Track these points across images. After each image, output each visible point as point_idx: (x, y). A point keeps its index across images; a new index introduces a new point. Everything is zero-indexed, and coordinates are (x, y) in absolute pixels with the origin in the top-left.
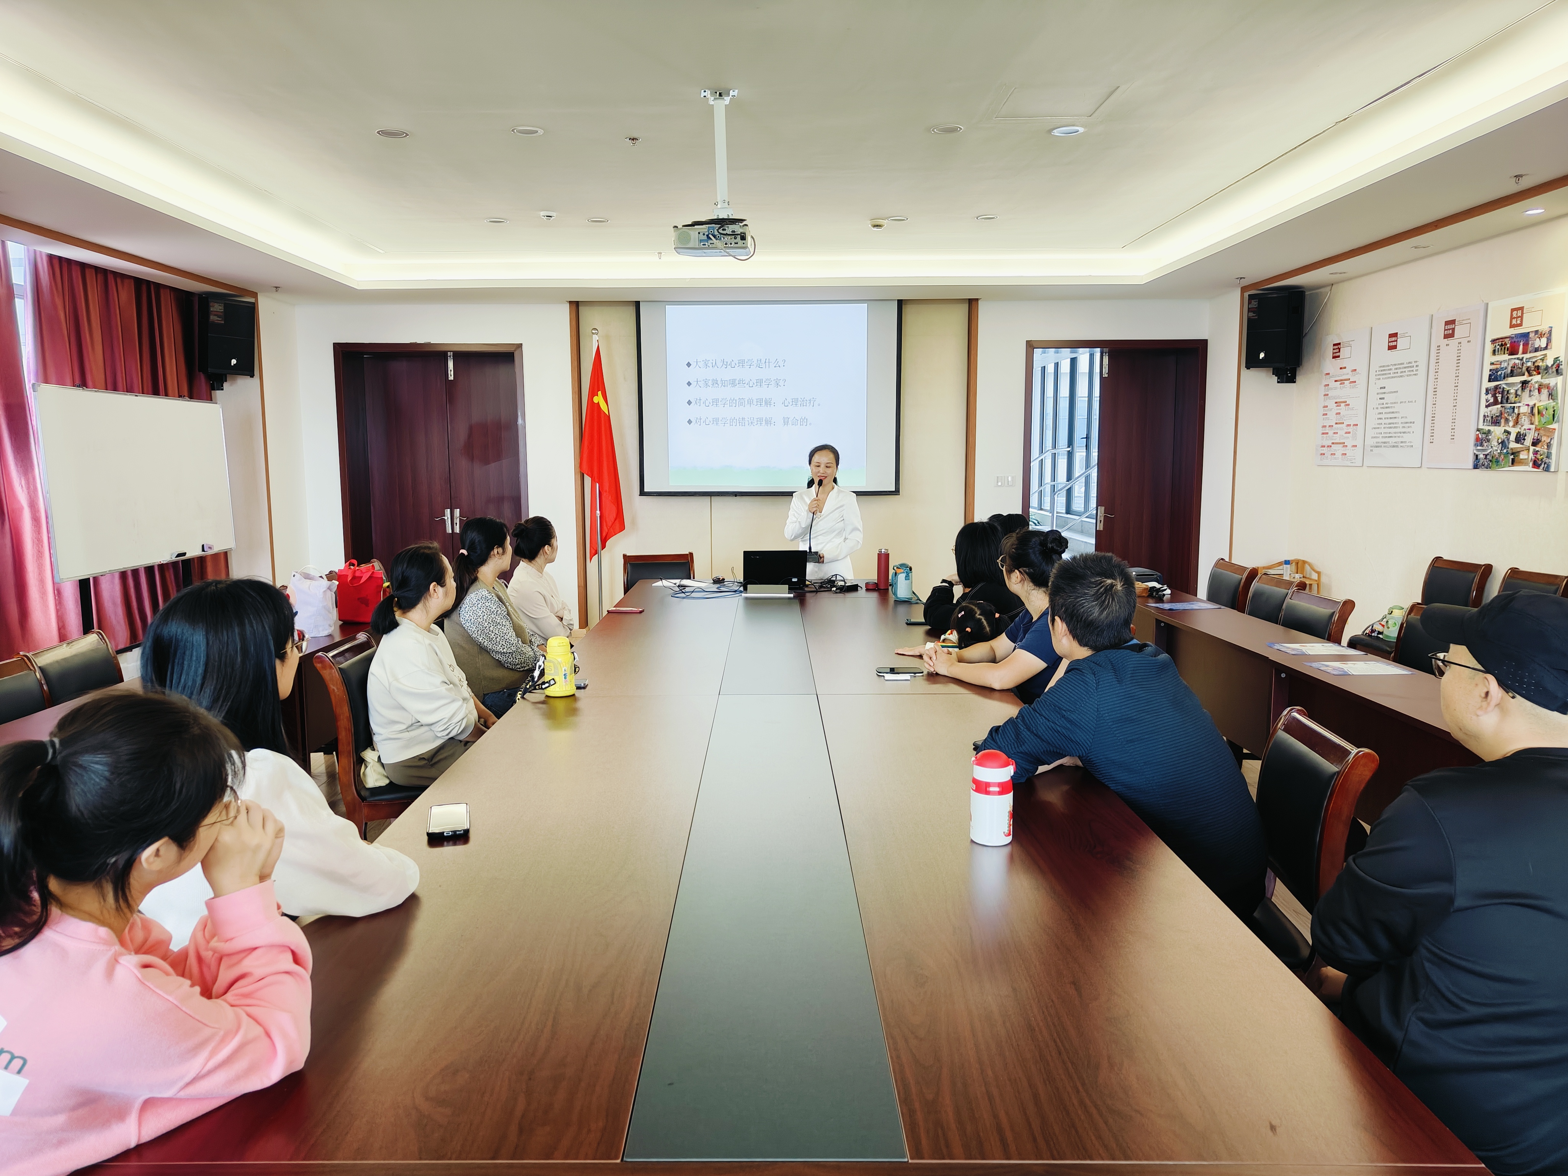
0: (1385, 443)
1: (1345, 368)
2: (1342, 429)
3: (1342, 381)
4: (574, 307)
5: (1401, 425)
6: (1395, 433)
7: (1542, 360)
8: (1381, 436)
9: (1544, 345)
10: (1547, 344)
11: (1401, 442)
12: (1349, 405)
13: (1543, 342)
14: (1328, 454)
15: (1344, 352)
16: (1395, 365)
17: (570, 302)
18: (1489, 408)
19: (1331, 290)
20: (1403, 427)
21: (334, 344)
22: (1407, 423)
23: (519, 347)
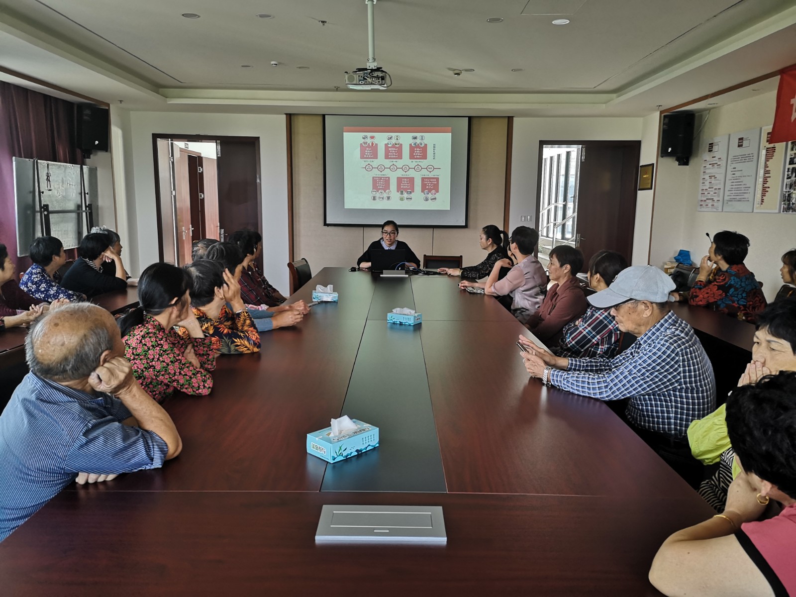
0: (734, 199)
1: (715, 157)
2: (712, 191)
3: (713, 164)
4: (288, 116)
5: (743, 189)
6: (740, 193)
8: (733, 195)
11: (743, 198)
12: (716, 178)
14: (704, 205)
15: (715, 148)
16: (741, 155)
17: (286, 114)
18: (789, 179)
19: (709, 113)
20: (745, 190)
21: (153, 134)
22: (746, 188)
23: (258, 138)
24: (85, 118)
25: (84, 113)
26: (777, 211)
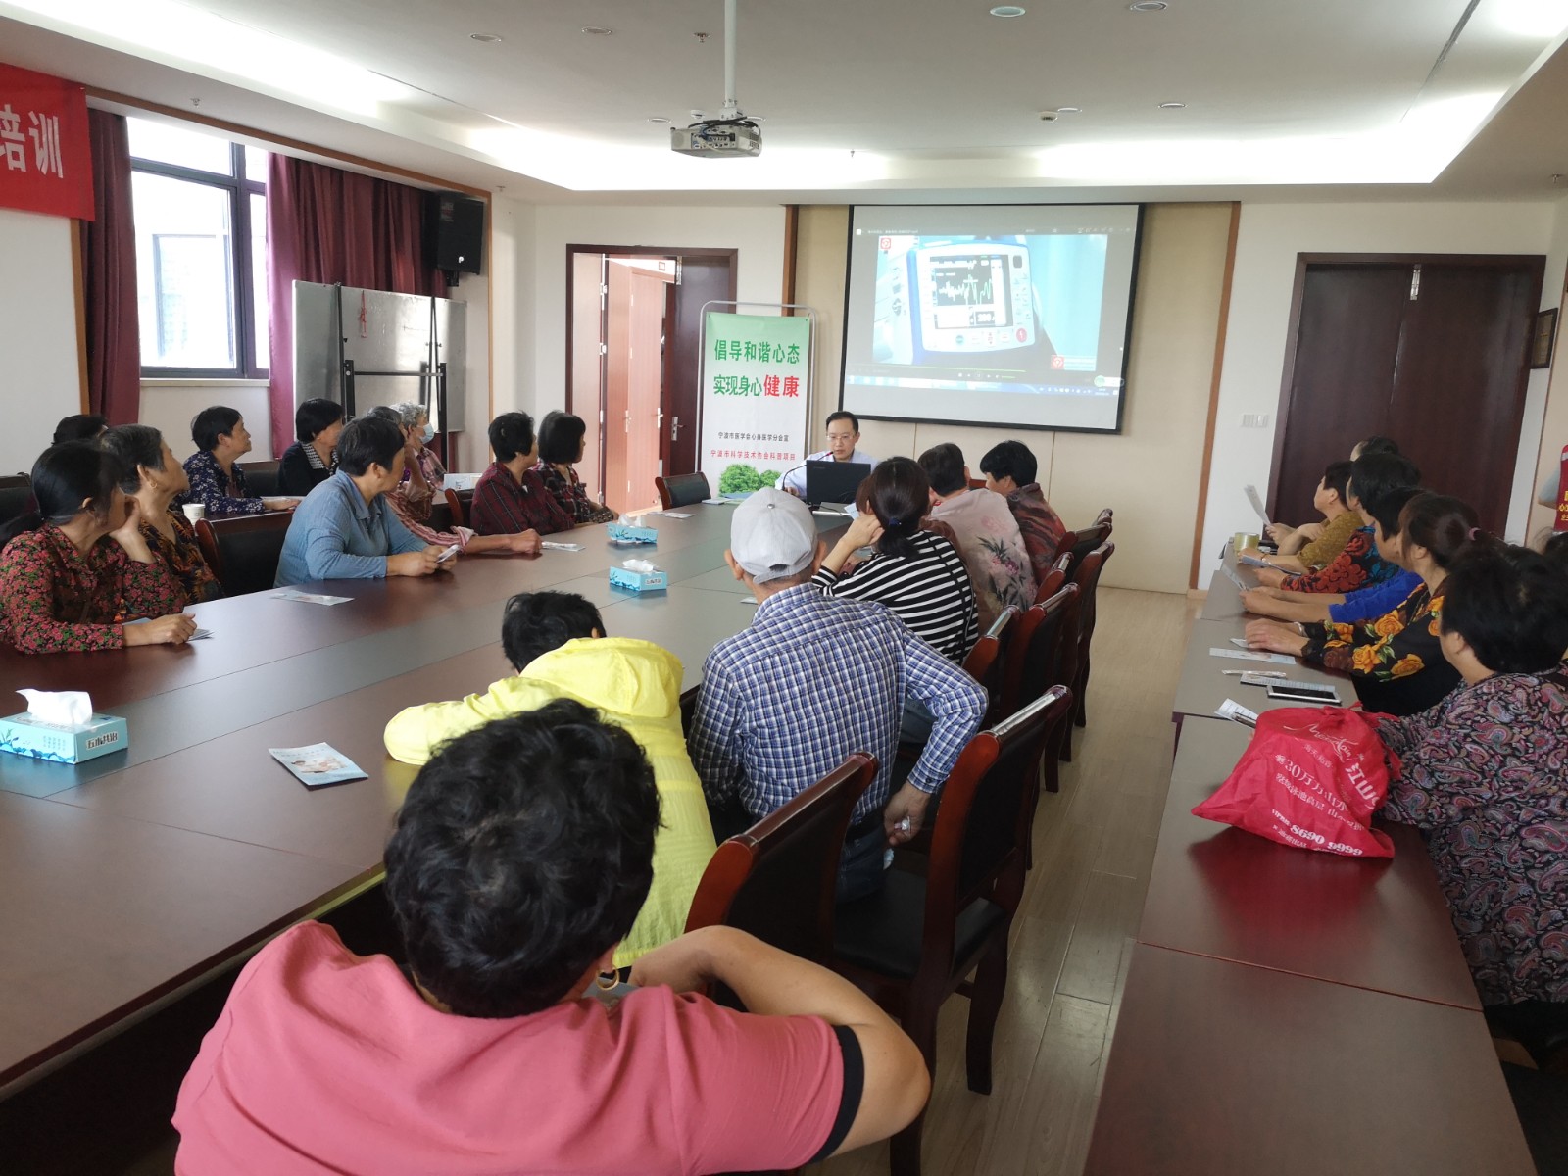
4: (790, 208)
17: (787, 206)
21: (568, 245)
23: (735, 252)
24: (444, 216)
25: (443, 207)
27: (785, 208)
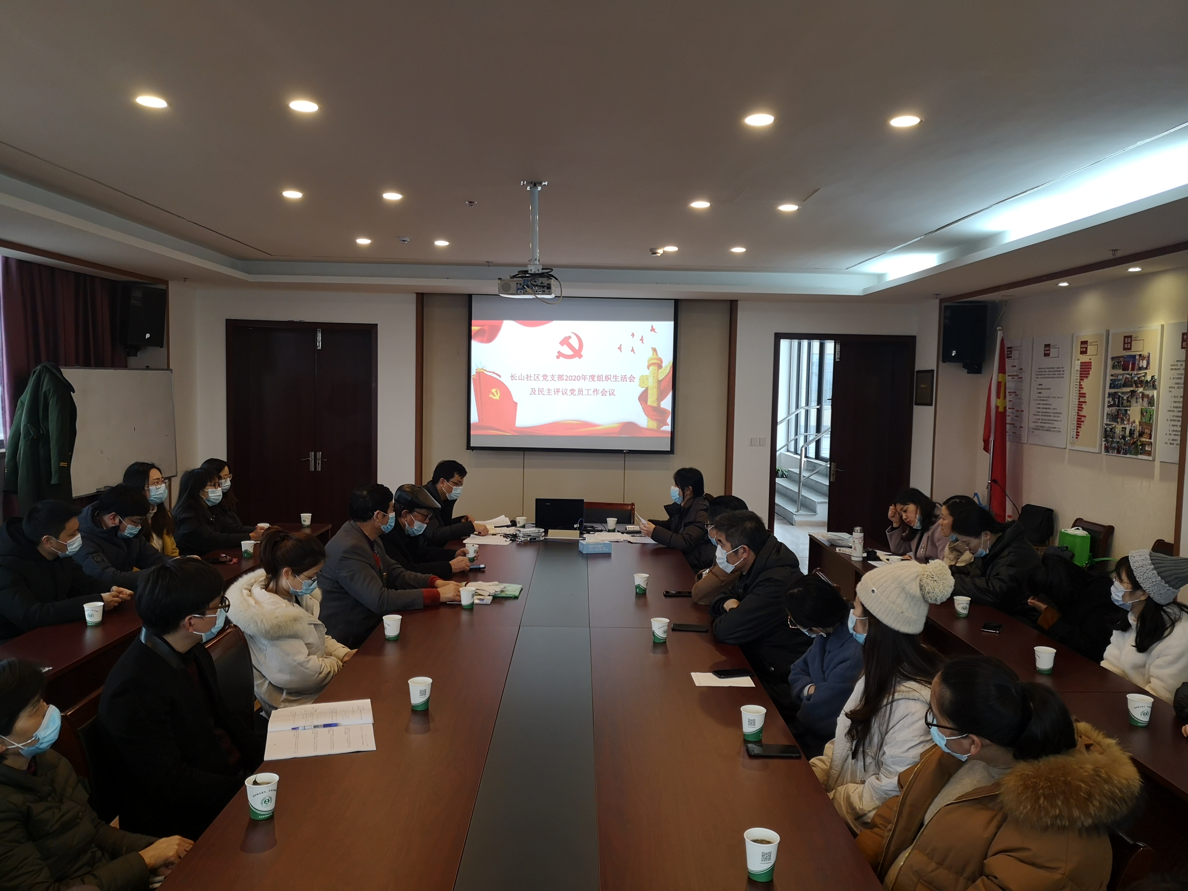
0: (1043, 427)
1: (1015, 366)
2: (1013, 413)
3: (1013, 377)
4: (421, 296)
5: (1053, 415)
6: (1049, 420)
7: (1144, 376)
8: (1039, 421)
9: (1145, 366)
10: (1147, 365)
11: (1053, 428)
12: (1017, 395)
13: (1144, 364)
15: (1015, 354)
16: (1048, 368)
17: (417, 293)
18: (1111, 408)
19: (1007, 306)
20: (1054, 416)
21: (226, 320)
22: (1056, 413)
23: (376, 325)
24: (134, 302)
25: (134, 294)
26: (1097, 450)
27: (415, 295)
